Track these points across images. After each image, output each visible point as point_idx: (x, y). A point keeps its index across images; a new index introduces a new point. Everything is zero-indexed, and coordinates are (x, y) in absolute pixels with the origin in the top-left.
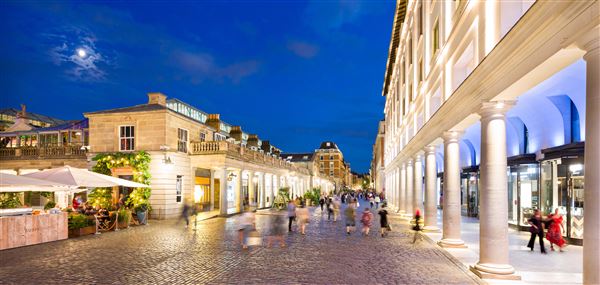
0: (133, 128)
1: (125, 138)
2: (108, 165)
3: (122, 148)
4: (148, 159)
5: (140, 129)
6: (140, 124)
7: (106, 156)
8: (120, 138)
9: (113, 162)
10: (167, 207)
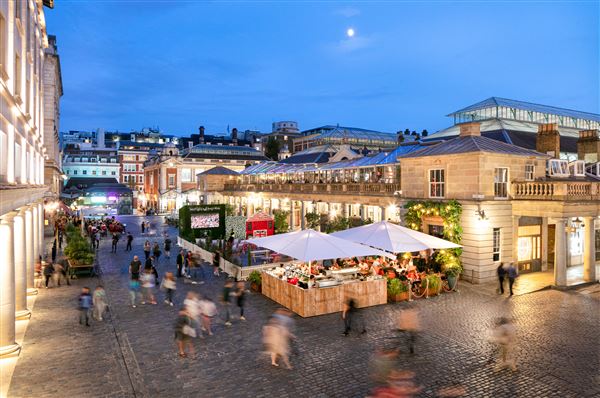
0: (443, 171)
1: (435, 183)
2: (418, 214)
3: (432, 194)
4: (459, 210)
5: (451, 174)
6: (450, 169)
7: (417, 204)
8: (430, 183)
9: (423, 211)
10: (481, 269)
